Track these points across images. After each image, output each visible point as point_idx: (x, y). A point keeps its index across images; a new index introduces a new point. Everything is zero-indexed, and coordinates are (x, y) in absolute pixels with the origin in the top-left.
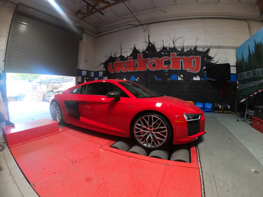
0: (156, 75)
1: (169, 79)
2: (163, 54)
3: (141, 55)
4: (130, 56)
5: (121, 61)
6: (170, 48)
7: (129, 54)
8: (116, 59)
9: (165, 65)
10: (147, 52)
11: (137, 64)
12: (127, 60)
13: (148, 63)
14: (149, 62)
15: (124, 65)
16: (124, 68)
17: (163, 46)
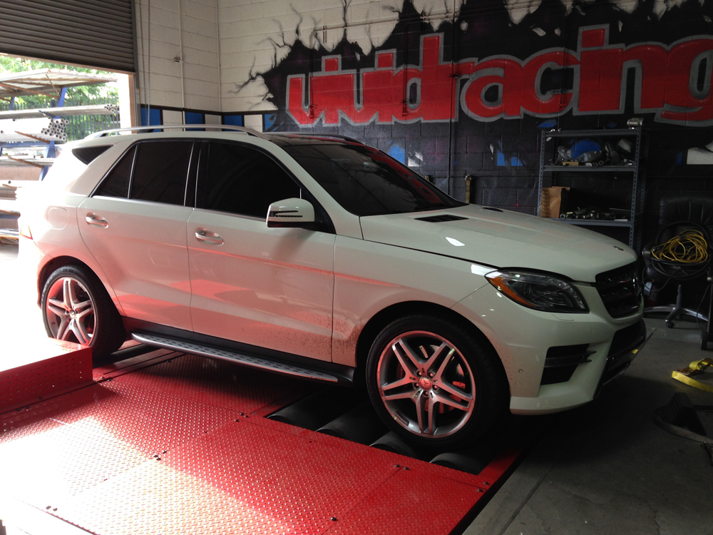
0: (500, 144)
2: (541, 33)
3: (436, 42)
4: (388, 44)
5: (343, 69)
6: (577, 1)
7: (381, 34)
8: (324, 58)
9: (543, 92)
10: (464, 26)
12: (373, 66)
13: (467, 85)
14: (472, 78)
15: (358, 92)
16: (358, 107)
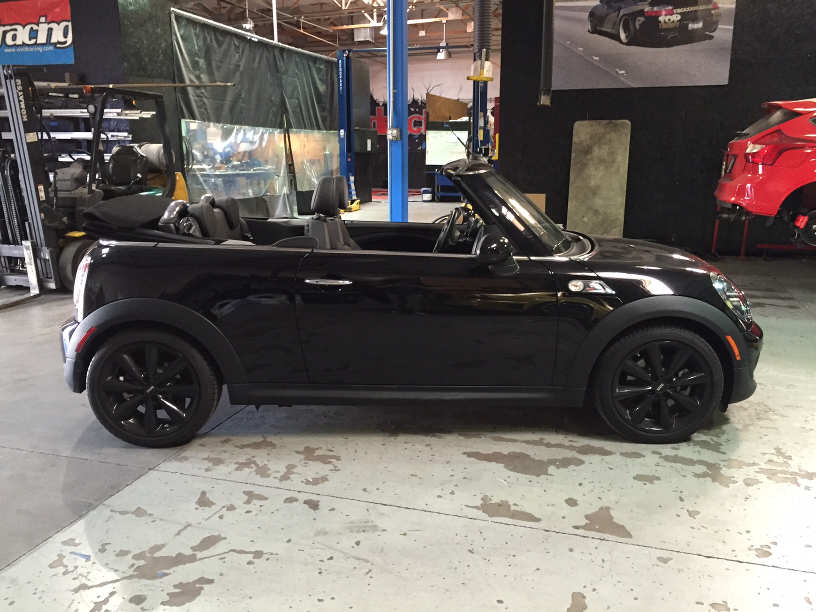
1: (420, 148)
2: (413, 110)
3: (381, 109)
6: (422, 102)
9: (415, 126)
11: (374, 123)
17: (413, 98)
